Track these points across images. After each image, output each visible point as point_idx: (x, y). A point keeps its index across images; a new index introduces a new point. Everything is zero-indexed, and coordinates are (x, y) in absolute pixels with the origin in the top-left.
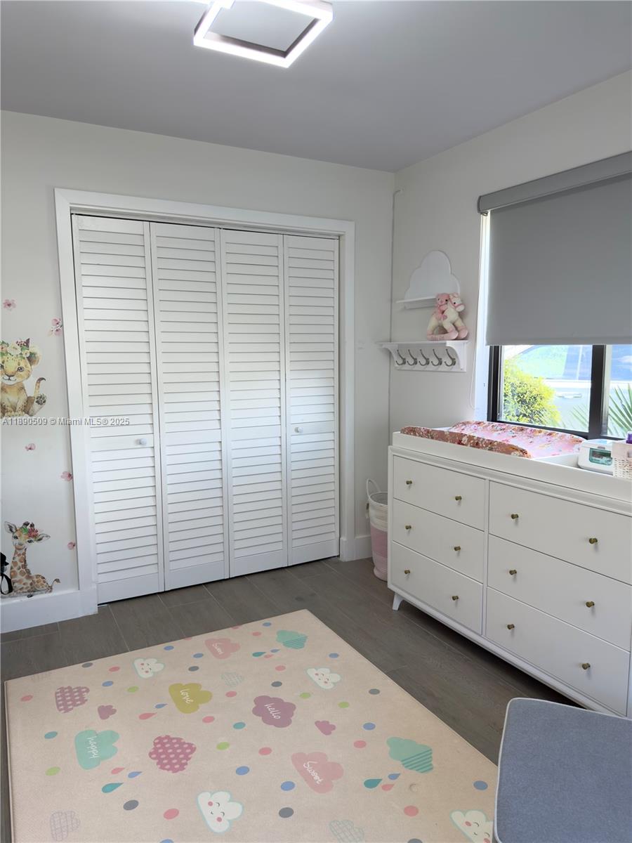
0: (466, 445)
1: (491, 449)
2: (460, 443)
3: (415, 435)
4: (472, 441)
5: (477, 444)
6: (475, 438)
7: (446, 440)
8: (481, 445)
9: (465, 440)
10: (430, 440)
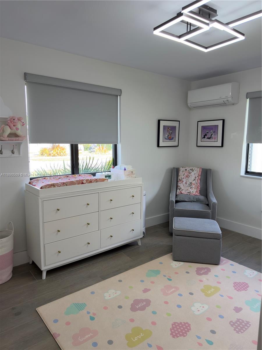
0: (85, 183)
1: (97, 182)
2: (83, 183)
3: (55, 187)
4: (88, 181)
5: (91, 181)
6: (89, 180)
7: (75, 184)
8: (92, 182)
9: (84, 182)
10: (65, 187)
